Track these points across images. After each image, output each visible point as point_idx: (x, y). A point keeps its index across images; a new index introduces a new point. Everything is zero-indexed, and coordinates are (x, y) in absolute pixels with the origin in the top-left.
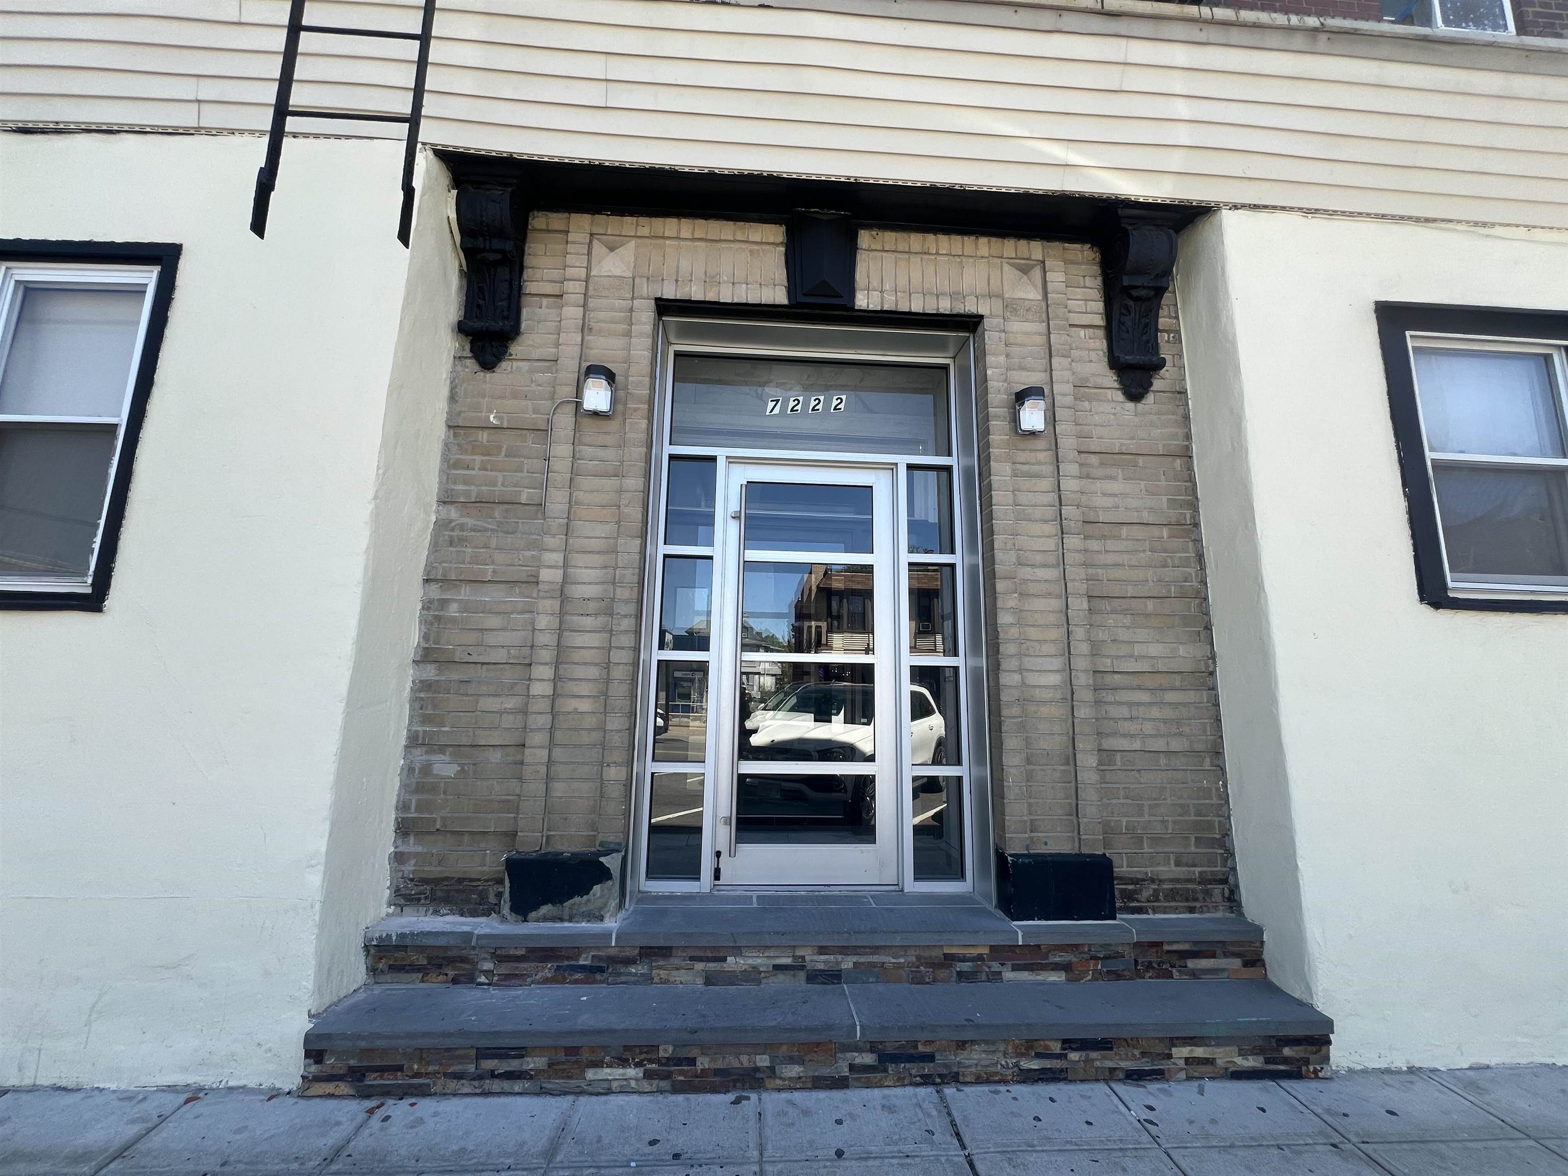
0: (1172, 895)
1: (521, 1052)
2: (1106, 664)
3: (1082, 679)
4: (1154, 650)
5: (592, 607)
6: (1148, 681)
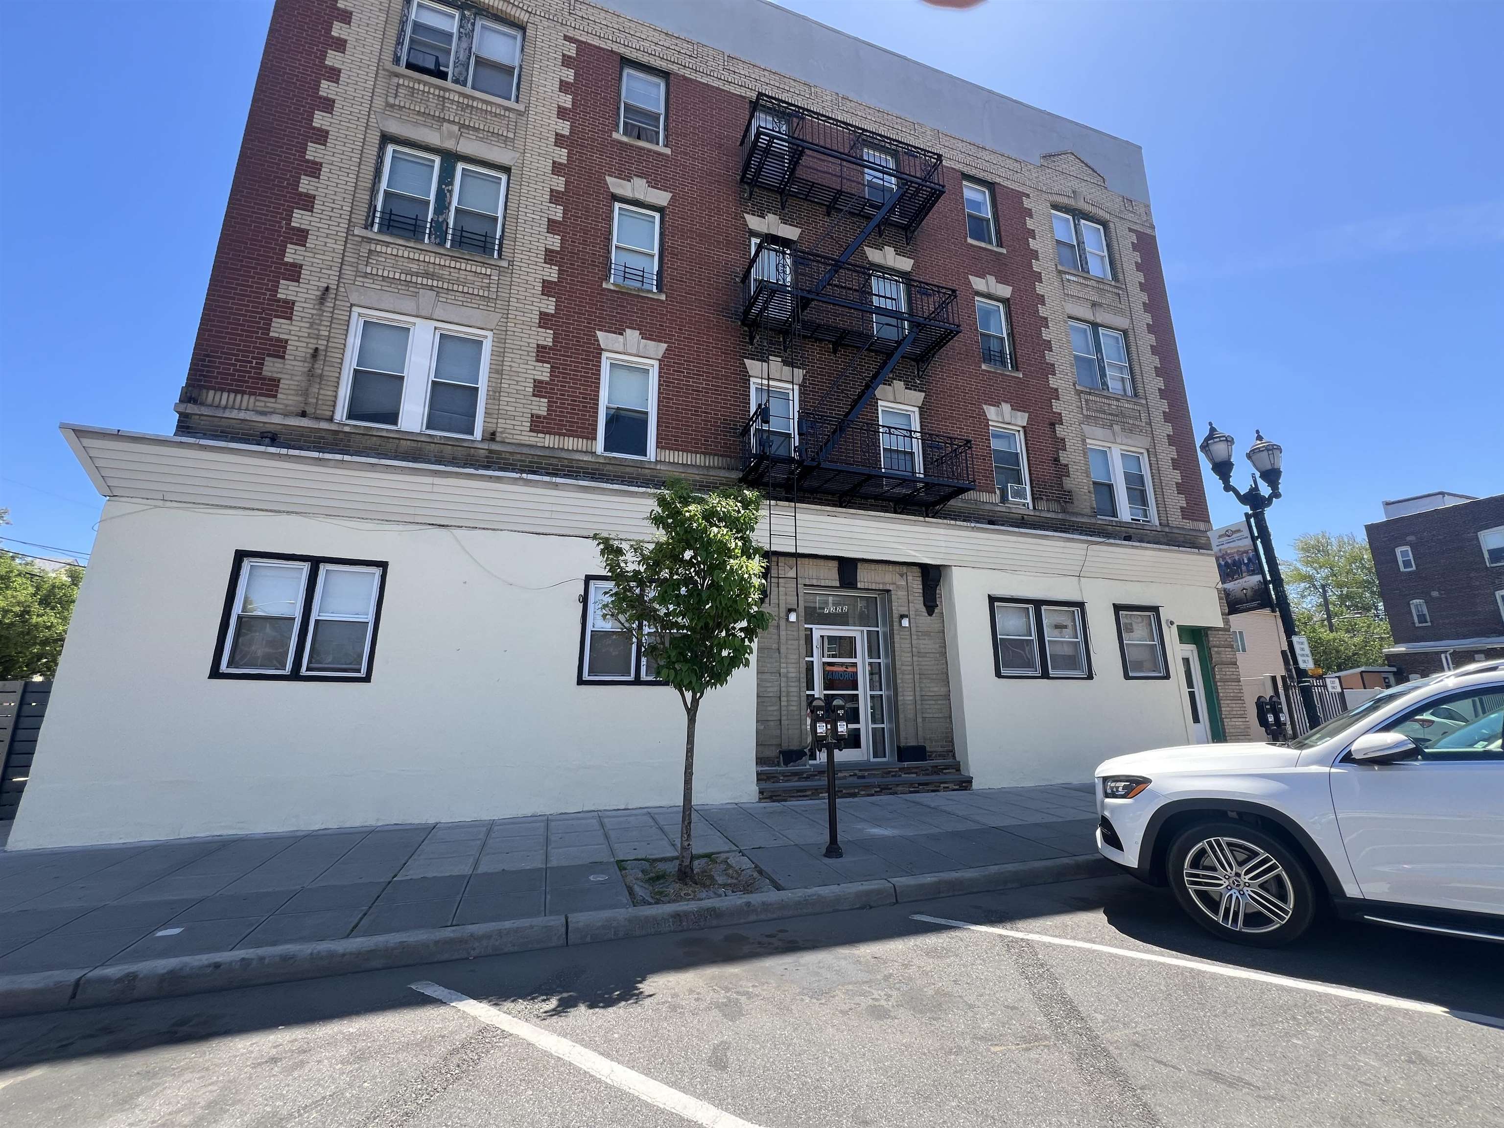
0: (940, 756)
1: (805, 791)
2: (924, 693)
3: (918, 698)
4: (936, 689)
5: (794, 680)
6: (935, 698)
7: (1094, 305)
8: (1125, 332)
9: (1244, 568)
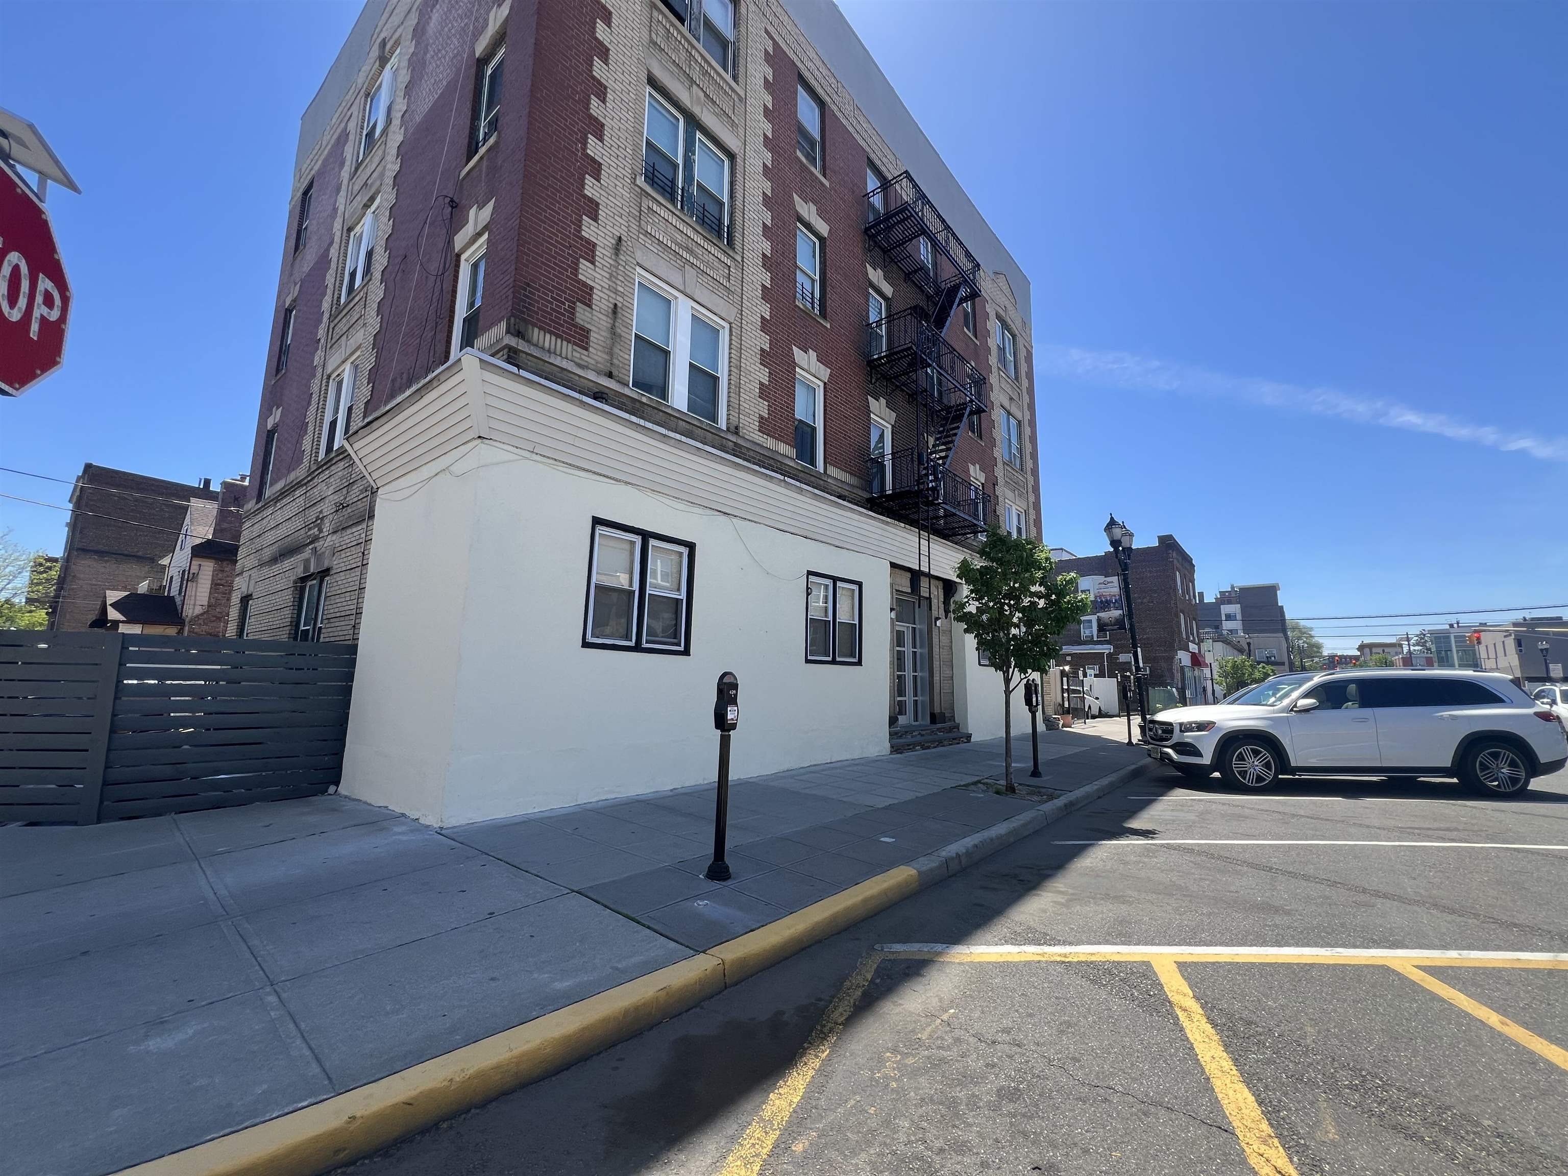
4: (948, 672)
7: (1011, 399)
8: (1019, 422)
9: (1112, 605)
